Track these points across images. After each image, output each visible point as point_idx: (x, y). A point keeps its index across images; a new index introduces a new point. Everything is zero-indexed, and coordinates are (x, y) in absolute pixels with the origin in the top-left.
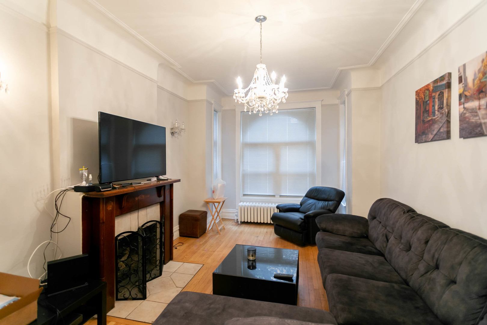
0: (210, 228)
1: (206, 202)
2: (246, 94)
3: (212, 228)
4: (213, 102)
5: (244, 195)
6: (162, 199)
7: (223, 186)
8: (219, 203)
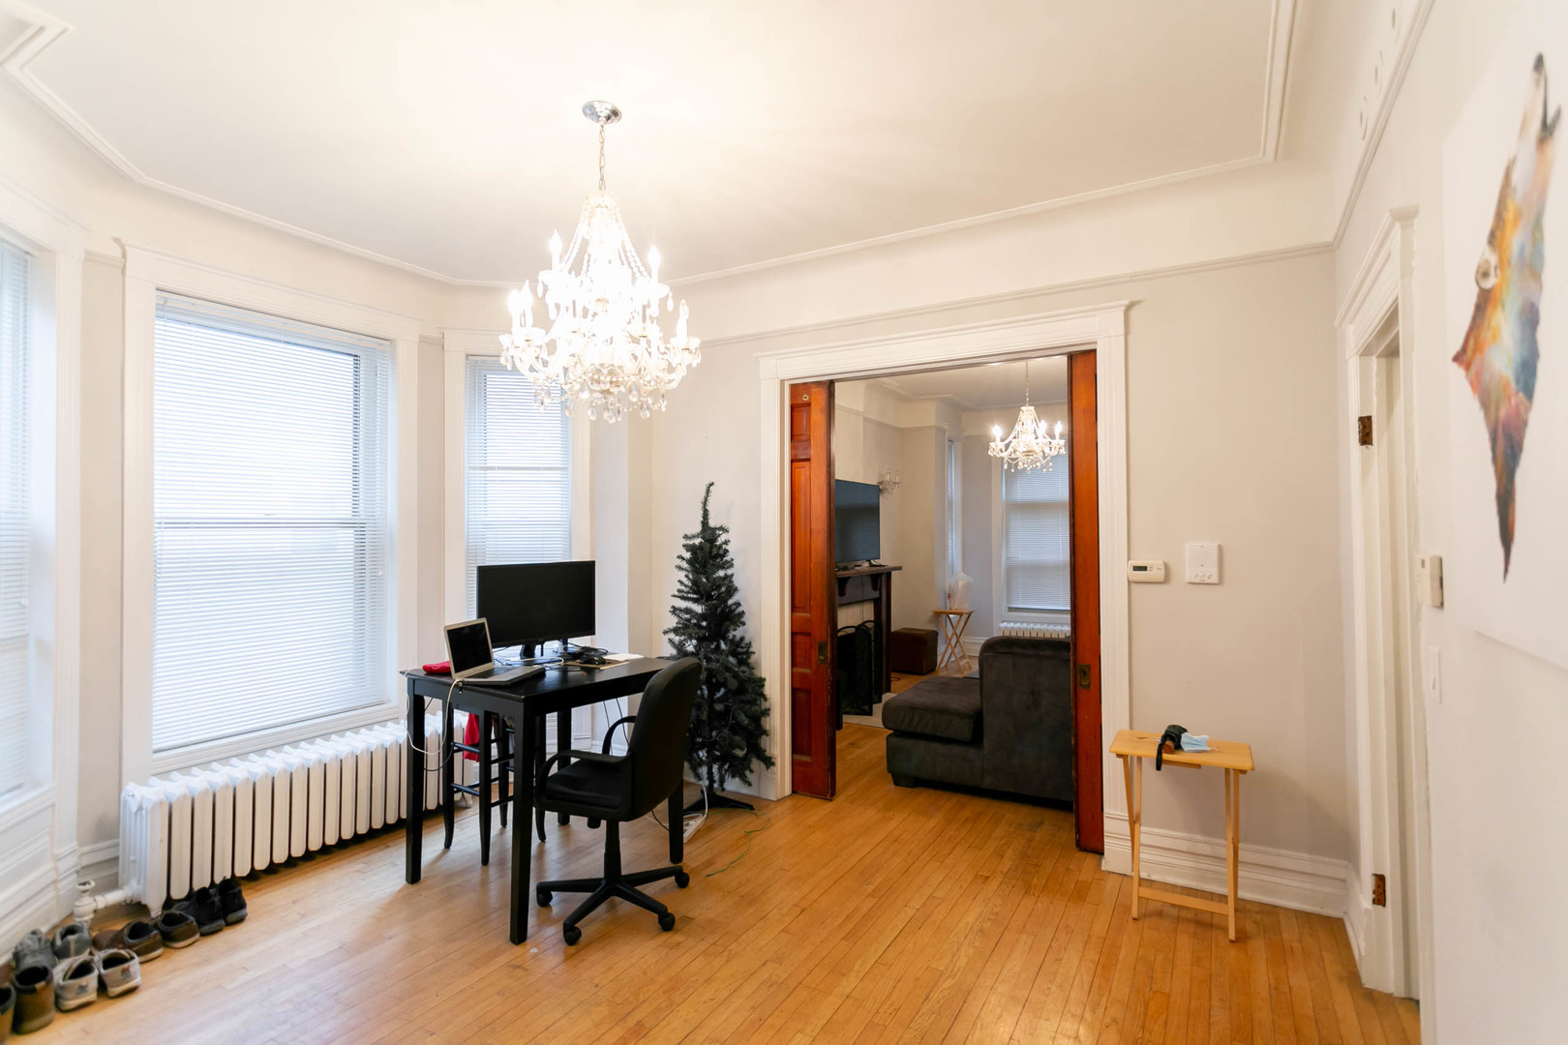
0: (943, 665)
1: (936, 613)
2: (1007, 446)
3: (946, 666)
4: (946, 427)
5: (1011, 609)
6: (876, 594)
7: (968, 586)
8: (961, 614)
